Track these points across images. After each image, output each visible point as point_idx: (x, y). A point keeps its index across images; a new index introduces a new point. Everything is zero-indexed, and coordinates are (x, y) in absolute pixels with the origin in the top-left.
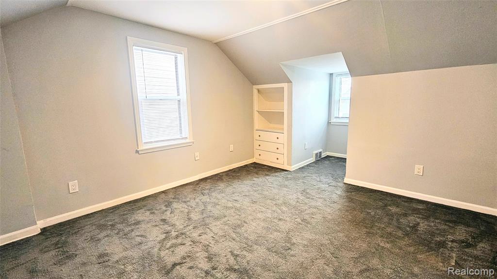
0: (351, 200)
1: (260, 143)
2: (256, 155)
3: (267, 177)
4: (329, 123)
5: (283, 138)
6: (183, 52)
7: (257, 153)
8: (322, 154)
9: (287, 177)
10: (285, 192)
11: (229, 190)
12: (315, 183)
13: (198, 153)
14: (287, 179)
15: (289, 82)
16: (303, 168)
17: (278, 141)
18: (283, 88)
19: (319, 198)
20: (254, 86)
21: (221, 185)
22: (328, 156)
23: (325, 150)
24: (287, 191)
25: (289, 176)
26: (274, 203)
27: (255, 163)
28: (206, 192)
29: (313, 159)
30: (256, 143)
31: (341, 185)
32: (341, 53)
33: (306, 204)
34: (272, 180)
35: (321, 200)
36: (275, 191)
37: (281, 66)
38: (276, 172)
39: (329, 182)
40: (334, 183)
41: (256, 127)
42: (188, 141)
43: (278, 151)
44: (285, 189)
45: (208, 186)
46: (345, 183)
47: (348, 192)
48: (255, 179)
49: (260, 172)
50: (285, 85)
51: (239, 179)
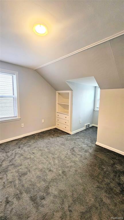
0: (95, 157)
1: (58, 119)
2: (57, 125)
3: (58, 138)
4: (94, 110)
5: (68, 117)
6: (15, 74)
7: (57, 123)
8: (90, 125)
9: (68, 139)
10: (62, 149)
11: (35, 145)
12: (80, 143)
13: (23, 124)
14: (67, 140)
15: (71, 90)
16: (78, 133)
17: (66, 119)
18: (69, 93)
19: (79, 155)
20: (57, 91)
21: (32, 141)
22: (93, 126)
23: (92, 123)
24: (64, 148)
25: (69, 138)
26: (53, 156)
27: (56, 129)
28: (21, 146)
29: (84, 128)
30: (57, 119)
31: (94, 145)
32: (93, 77)
33: (70, 159)
34: (59, 140)
35: (79, 156)
36: (57, 148)
37: (66, 82)
38: (63, 134)
39: (88, 143)
40: (90, 145)
41: (57, 111)
42: (17, 118)
43: (66, 124)
44: (63, 147)
45: (25, 141)
46: (96, 145)
47: (96, 151)
48: (51, 139)
49: (56, 134)
50: (70, 92)
51: (43, 138)
